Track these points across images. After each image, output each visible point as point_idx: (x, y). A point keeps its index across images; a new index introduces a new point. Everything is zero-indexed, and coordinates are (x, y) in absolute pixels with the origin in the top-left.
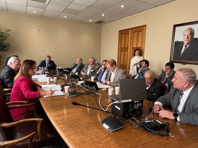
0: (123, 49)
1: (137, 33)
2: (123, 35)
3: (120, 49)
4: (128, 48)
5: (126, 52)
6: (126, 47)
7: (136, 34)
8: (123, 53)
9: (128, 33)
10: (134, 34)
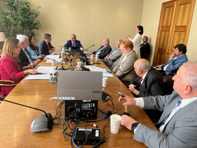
0: (165, 28)
1: (184, 5)
2: (167, 9)
3: (161, 28)
4: (170, 26)
5: (167, 32)
6: (169, 25)
7: (182, 6)
8: (163, 33)
9: (173, 6)
10: (179, 7)
